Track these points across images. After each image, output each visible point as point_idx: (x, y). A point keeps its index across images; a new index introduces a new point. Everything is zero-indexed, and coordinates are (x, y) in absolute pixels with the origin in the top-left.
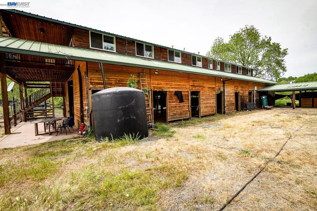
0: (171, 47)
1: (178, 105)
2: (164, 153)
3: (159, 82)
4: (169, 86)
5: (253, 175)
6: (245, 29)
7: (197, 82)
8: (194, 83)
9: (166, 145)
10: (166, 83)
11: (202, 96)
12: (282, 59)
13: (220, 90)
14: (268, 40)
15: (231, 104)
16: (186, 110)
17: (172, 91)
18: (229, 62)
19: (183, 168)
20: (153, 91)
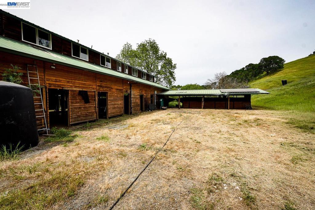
0: (77, 42)
1: (83, 106)
2: (58, 162)
3: (57, 79)
4: (71, 85)
5: (146, 165)
6: (149, 41)
7: (104, 82)
8: (102, 84)
9: (63, 152)
10: (67, 80)
11: (109, 97)
12: (173, 71)
13: (127, 92)
14: (164, 55)
15: (137, 105)
16: (92, 111)
17: (75, 90)
18: (137, 67)
19: (80, 174)
20: (49, 89)
